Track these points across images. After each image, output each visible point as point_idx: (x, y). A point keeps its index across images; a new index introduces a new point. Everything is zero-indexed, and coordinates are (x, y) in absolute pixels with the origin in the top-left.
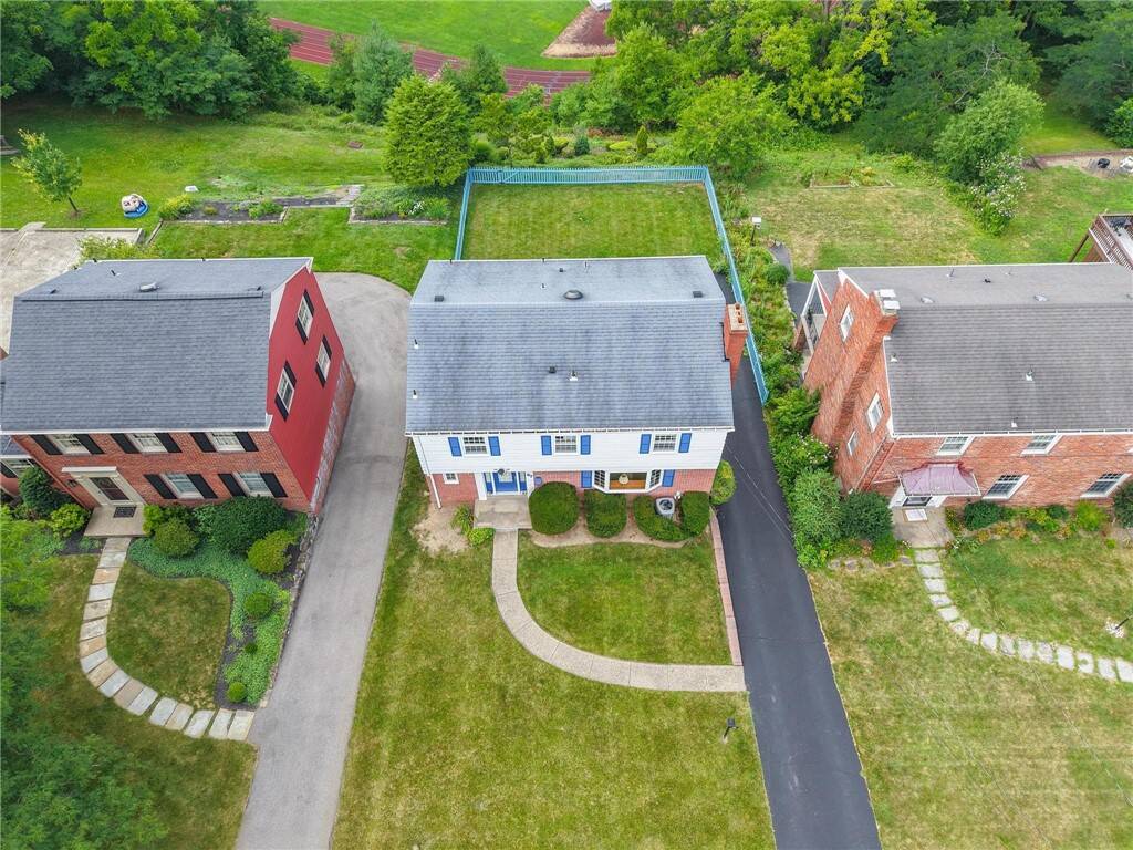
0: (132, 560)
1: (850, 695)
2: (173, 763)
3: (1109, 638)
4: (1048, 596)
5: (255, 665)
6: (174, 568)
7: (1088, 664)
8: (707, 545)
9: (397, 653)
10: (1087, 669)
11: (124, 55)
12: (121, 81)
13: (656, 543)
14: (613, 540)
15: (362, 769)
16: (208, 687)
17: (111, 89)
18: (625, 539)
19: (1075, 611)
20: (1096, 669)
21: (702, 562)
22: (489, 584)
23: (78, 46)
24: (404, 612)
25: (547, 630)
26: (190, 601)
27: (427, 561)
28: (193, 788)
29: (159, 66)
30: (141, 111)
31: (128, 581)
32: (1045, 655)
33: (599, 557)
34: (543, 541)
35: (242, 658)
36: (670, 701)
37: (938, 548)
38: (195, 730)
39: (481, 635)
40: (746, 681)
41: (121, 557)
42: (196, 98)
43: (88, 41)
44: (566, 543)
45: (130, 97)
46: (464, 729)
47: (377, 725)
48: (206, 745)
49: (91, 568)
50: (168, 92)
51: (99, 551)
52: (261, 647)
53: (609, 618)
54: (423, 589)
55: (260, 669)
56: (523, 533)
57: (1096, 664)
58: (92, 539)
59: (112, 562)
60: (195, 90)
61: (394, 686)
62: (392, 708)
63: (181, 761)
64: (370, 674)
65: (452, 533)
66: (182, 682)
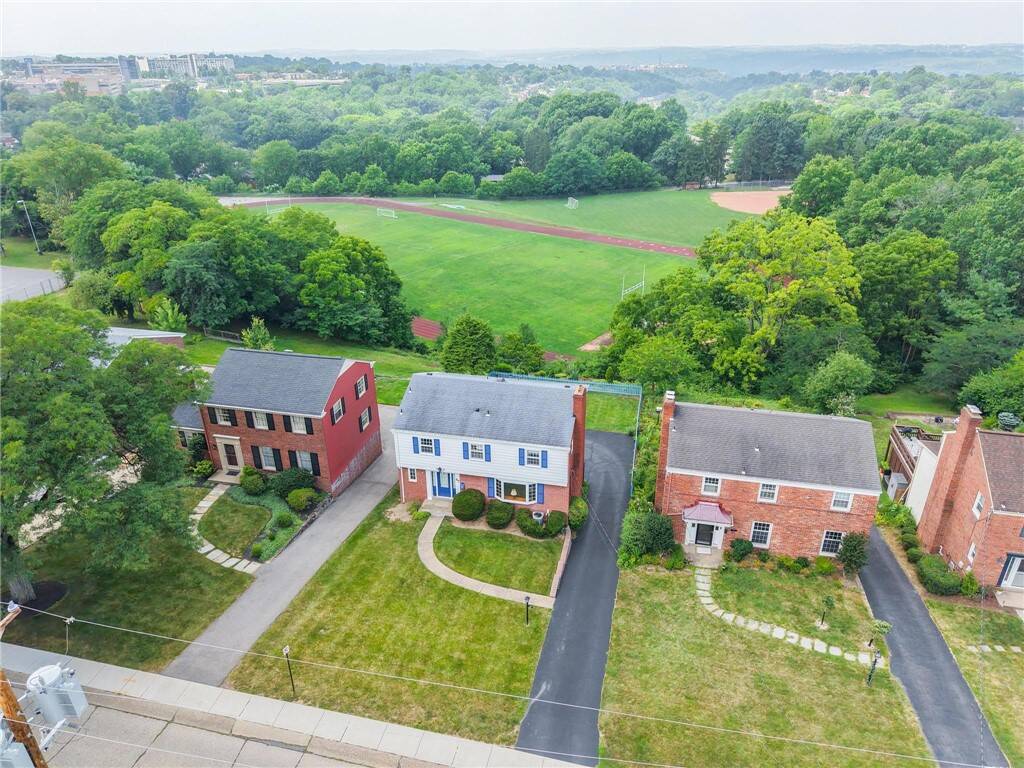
0: (227, 494)
1: (619, 622)
2: (210, 574)
3: (815, 629)
4: (780, 603)
5: (272, 545)
6: (248, 499)
7: (794, 638)
8: (560, 544)
9: (350, 557)
10: (794, 641)
11: (319, 301)
12: (312, 315)
13: (528, 537)
14: (501, 531)
15: (307, 596)
16: (242, 549)
17: (306, 318)
18: (508, 532)
19: (796, 612)
20: (799, 642)
21: (552, 551)
22: (417, 537)
23: (296, 294)
24: (362, 542)
25: (441, 561)
26: (249, 516)
27: (386, 524)
28: (216, 585)
29: (335, 308)
30: (317, 332)
31: (221, 501)
32: (765, 629)
33: (488, 536)
34: (458, 524)
35: (266, 541)
36: (502, 602)
37: (713, 569)
38: (227, 565)
39: (402, 557)
40: (555, 605)
41: (222, 492)
42: (350, 328)
43: (303, 291)
44: (472, 527)
45: (315, 325)
46: (373, 591)
47: (325, 582)
48: (231, 571)
49: (205, 494)
50: (335, 322)
51: (212, 488)
52: (277, 539)
53: (482, 562)
54: (379, 533)
55: (273, 548)
56: (447, 518)
57: (800, 639)
58: (211, 482)
59: (217, 493)
60: (350, 323)
61: (343, 568)
62: (336, 578)
63: (214, 574)
64: (331, 562)
65: (406, 514)
66: (230, 544)
